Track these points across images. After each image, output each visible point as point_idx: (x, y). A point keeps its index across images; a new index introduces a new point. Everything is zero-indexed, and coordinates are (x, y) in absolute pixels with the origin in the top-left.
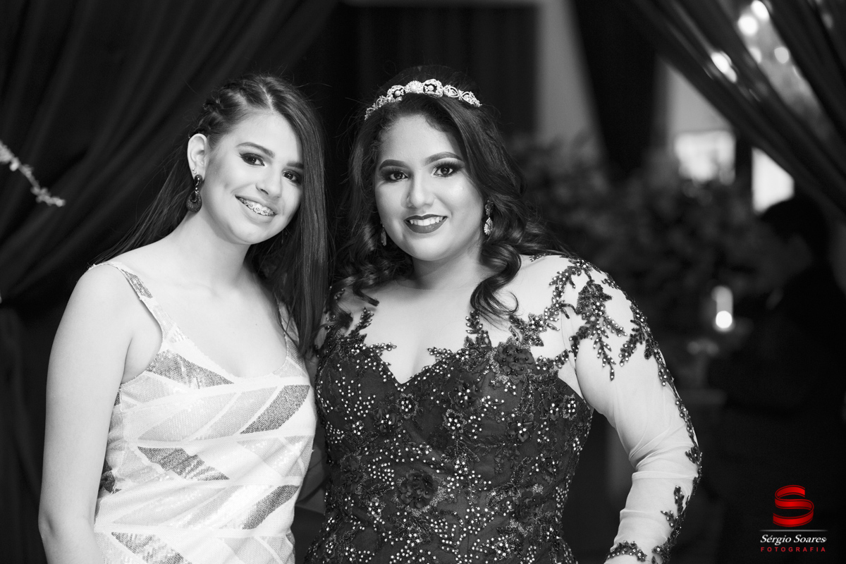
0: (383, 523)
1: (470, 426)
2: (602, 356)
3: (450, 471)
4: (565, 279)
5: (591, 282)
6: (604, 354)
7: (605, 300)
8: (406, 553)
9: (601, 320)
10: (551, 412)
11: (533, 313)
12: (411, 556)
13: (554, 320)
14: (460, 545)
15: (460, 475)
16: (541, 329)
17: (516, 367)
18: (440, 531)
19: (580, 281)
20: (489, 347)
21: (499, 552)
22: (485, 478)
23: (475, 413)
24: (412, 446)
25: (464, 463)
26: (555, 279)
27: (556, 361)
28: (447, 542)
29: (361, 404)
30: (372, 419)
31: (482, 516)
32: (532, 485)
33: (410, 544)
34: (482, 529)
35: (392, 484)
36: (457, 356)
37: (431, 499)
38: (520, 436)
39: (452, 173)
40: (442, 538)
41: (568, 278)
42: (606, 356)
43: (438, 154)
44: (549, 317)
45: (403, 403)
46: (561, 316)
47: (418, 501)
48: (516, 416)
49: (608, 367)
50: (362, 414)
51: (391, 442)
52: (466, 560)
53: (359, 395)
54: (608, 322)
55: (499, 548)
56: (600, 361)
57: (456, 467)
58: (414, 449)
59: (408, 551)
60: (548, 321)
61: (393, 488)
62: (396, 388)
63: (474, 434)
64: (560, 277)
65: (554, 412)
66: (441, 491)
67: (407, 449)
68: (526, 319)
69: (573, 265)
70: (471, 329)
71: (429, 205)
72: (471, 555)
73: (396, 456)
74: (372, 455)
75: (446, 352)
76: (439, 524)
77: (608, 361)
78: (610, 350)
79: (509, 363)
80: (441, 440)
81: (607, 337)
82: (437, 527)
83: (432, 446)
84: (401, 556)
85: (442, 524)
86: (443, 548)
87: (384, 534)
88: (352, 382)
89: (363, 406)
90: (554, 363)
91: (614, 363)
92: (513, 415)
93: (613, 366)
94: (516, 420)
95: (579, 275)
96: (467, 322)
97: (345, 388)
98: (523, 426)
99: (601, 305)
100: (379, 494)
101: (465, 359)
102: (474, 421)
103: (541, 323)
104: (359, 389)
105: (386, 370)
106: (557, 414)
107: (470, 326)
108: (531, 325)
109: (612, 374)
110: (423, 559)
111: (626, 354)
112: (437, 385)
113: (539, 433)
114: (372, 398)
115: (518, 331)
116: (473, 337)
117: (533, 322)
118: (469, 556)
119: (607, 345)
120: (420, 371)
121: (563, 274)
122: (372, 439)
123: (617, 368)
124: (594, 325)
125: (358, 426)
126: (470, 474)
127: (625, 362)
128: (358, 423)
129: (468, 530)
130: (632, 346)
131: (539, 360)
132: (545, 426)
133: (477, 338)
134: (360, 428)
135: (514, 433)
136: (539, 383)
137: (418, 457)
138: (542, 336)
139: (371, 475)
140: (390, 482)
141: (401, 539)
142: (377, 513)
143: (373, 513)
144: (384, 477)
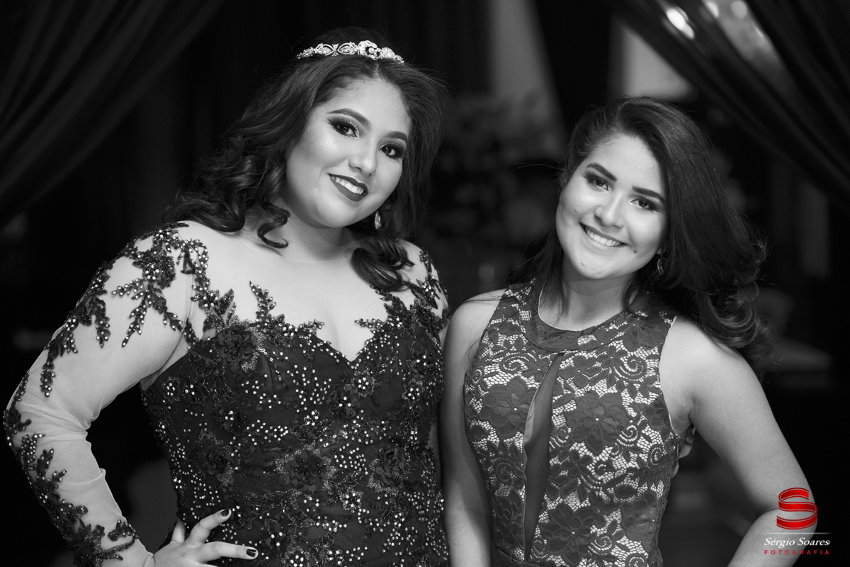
8: (395, 536)
12: (399, 538)
33: (397, 526)
59: (397, 533)
110: (409, 536)
116: (389, 303)
139: (341, 466)
140: (363, 468)
141: (389, 523)
142: (356, 504)
143: (352, 505)
144: (356, 465)
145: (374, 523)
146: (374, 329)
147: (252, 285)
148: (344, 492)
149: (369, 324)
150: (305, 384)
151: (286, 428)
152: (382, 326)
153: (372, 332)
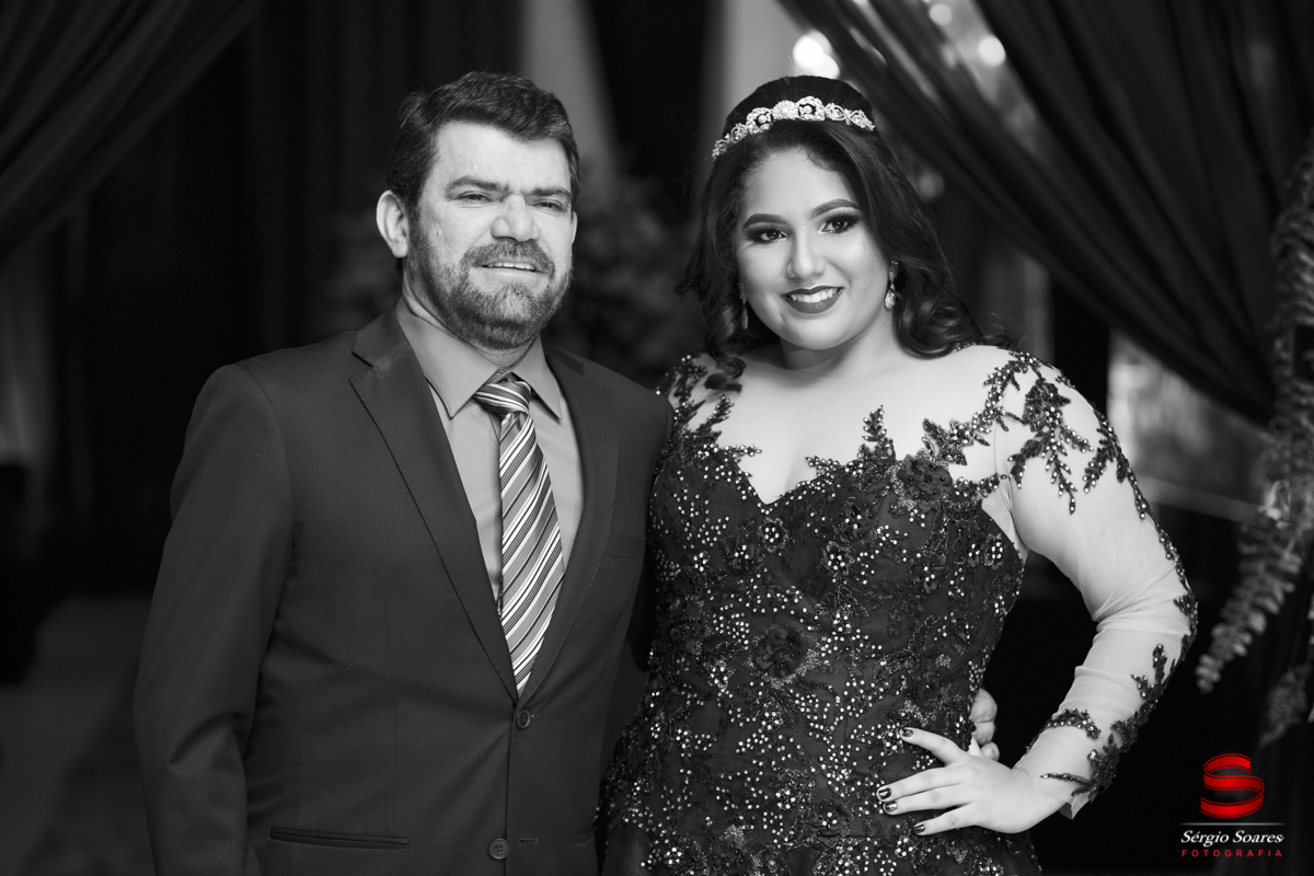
0: (731, 696)
1: (858, 567)
2: (1058, 481)
3: (827, 629)
4: (1006, 377)
5: (1041, 381)
6: (1061, 476)
7: (1061, 405)
8: (760, 739)
9: (1058, 431)
10: (970, 554)
11: (956, 419)
12: (766, 744)
13: (984, 432)
14: (834, 731)
15: (839, 634)
16: (965, 442)
17: (928, 489)
18: (808, 710)
19: (1027, 380)
20: (892, 460)
21: (888, 744)
22: (872, 641)
23: (868, 548)
24: (777, 591)
25: (846, 618)
26: (992, 376)
27: (981, 486)
28: (817, 726)
29: (708, 528)
30: (721, 552)
31: (867, 693)
32: (937, 655)
33: (766, 727)
34: (866, 709)
35: (746, 642)
36: (847, 470)
37: (797, 666)
38: (926, 586)
39: (848, 226)
40: (810, 721)
41: (1010, 377)
42: (1063, 481)
43: (828, 204)
44: (978, 427)
45: (767, 530)
46: (995, 426)
47: (780, 669)
48: (922, 557)
49: (1066, 496)
50: (708, 543)
51: (746, 584)
52: (842, 753)
53: (705, 516)
54: (1068, 434)
55: (888, 739)
56: (1056, 487)
57: (836, 622)
58: (778, 595)
59: (763, 736)
60: (976, 432)
61: (746, 648)
62: (759, 509)
63: (864, 578)
64: (1000, 374)
65: (974, 555)
66: (812, 655)
67: (769, 596)
68: (947, 428)
69: (1016, 359)
70: (870, 435)
71: (819, 275)
72: (849, 747)
73: (753, 604)
74: (719, 601)
75: (832, 464)
76: (806, 700)
77: (1067, 487)
78: (1069, 472)
79: (918, 482)
80: (818, 585)
81: (1066, 454)
82: (803, 704)
83: (804, 592)
84: (752, 743)
85: (811, 701)
86: (811, 734)
87: (730, 712)
88: (697, 497)
89: (710, 531)
90: (978, 489)
91: (1075, 490)
92: (919, 555)
93: (1074, 494)
94: (922, 562)
95: (1025, 372)
96: (865, 425)
97: (686, 506)
98: (931, 571)
99: (1057, 411)
100: (726, 656)
101: (858, 474)
102: (865, 559)
103: (967, 433)
104: (705, 507)
105: (745, 483)
106: (977, 559)
107: (869, 431)
108: (952, 435)
109: (1072, 504)
110: (783, 748)
111: (1093, 476)
112: (816, 508)
113: (952, 582)
114: (724, 522)
115: (933, 442)
116: (872, 446)
117: (956, 431)
118: (846, 747)
119: (1065, 465)
120: (794, 488)
121: (1003, 371)
122: (720, 578)
123: (1079, 497)
124: (1047, 438)
125: (702, 559)
126: (854, 634)
127: (1092, 488)
128: (701, 555)
129: (847, 711)
130: (1100, 464)
131: (958, 482)
132: (960, 575)
133: (877, 447)
134: (704, 562)
135: (918, 580)
136: (958, 515)
137: (783, 607)
138: (966, 451)
139: (717, 629)
140: (743, 640)
141: (754, 720)
142: (722, 682)
143: (716, 681)
144: (734, 633)
145: (735, 713)
146: (822, 471)
148: (713, 663)
149: (821, 464)
150: (693, 515)
152: (835, 470)
153: (817, 474)
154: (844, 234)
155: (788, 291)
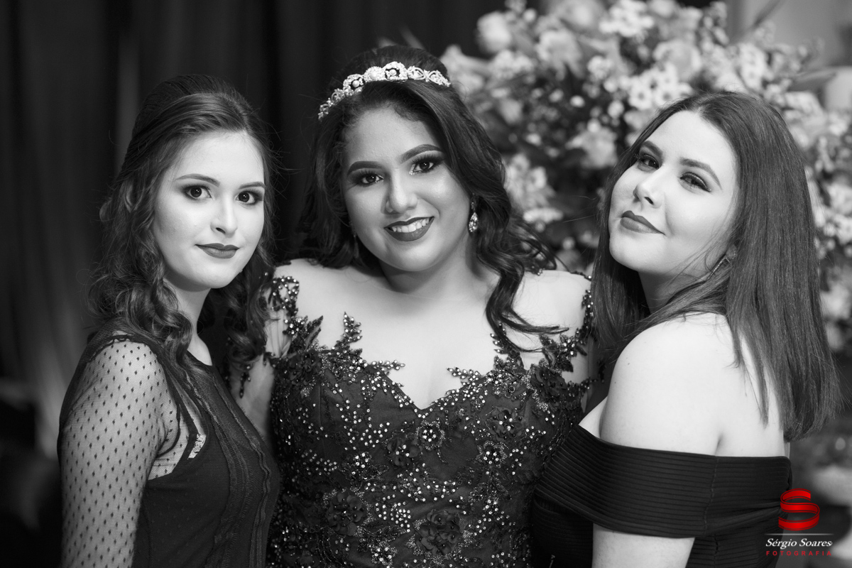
1: (510, 461)
3: (478, 512)
15: (488, 516)
16: (572, 352)
20: (522, 370)
23: (518, 446)
25: (496, 503)
27: (581, 388)
30: (382, 451)
35: (408, 526)
36: (490, 380)
39: (433, 167)
45: (425, 431)
47: (443, 548)
50: (371, 445)
51: (406, 478)
53: (368, 422)
57: (487, 507)
58: (437, 486)
62: (416, 415)
63: (513, 470)
67: (428, 487)
68: (558, 341)
71: (413, 208)
75: (473, 374)
83: (459, 483)
88: (359, 406)
89: (372, 434)
96: (493, 340)
97: (349, 414)
100: (389, 538)
102: (516, 455)
103: (573, 345)
104: (367, 415)
107: (498, 345)
112: (469, 413)
114: (385, 426)
115: (550, 353)
116: (504, 358)
117: (565, 344)
120: (444, 396)
122: (379, 473)
125: (363, 458)
126: (499, 515)
128: (363, 455)
131: (569, 386)
133: (508, 359)
134: (366, 460)
137: (443, 496)
139: (380, 516)
140: (405, 525)
142: (387, 560)
143: (381, 560)
144: (398, 519)
146: (466, 380)
147: (346, 316)
148: (377, 544)
149: (463, 374)
150: (355, 422)
151: (335, 463)
152: (477, 379)
153: (462, 383)
154: (431, 173)
155: (388, 224)
